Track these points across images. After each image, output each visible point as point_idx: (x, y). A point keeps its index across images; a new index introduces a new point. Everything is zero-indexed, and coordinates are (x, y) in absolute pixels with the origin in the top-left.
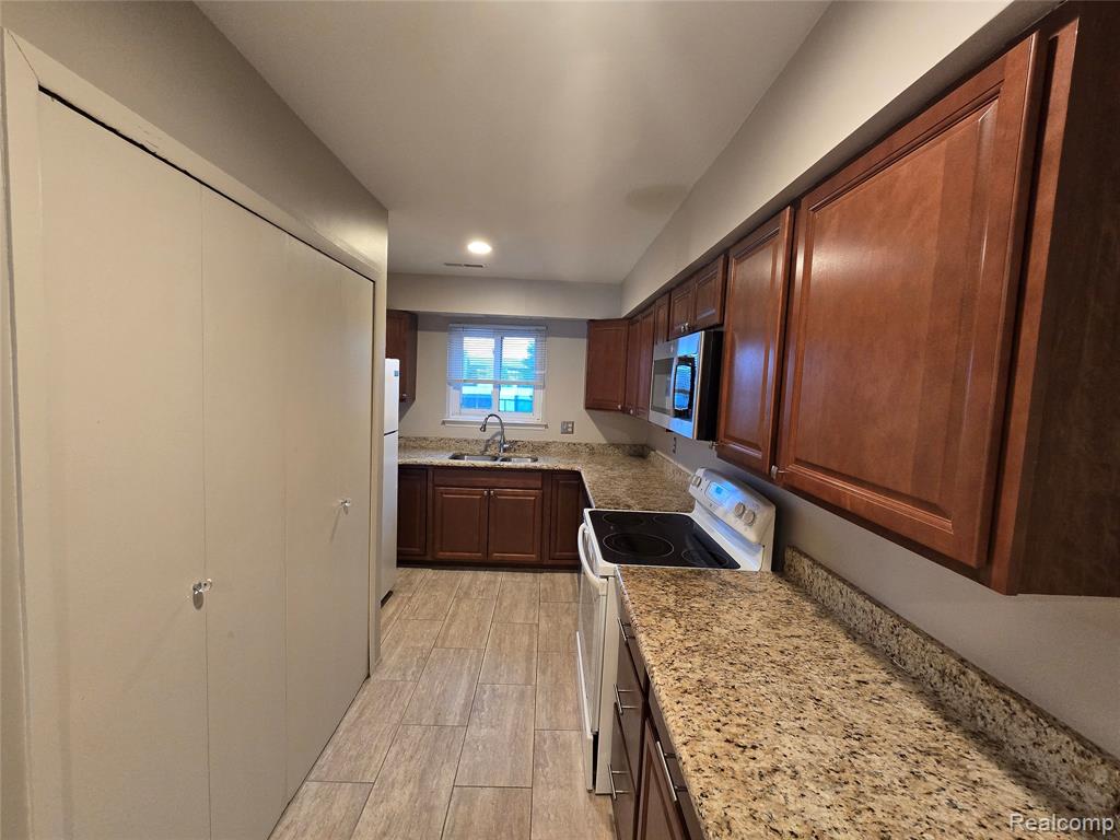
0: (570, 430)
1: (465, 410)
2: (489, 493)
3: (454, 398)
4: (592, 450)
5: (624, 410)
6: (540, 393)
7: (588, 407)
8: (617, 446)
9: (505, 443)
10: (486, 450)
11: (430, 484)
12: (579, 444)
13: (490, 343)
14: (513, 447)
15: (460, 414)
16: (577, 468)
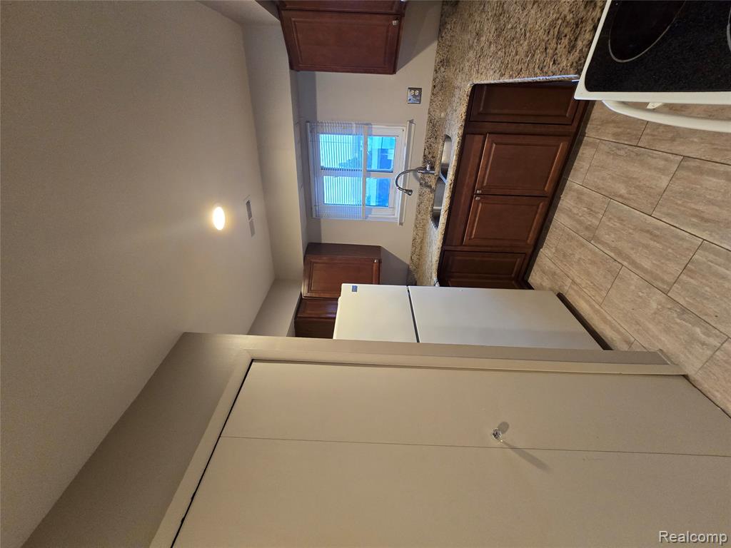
0: (417, 93)
2: (478, 195)
3: (379, 214)
4: (444, 63)
6: (376, 128)
7: (393, 71)
8: (442, 26)
9: (425, 168)
10: (430, 187)
11: (459, 248)
12: (434, 80)
13: (327, 180)
14: (430, 159)
15: (394, 208)
16: (468, 88)
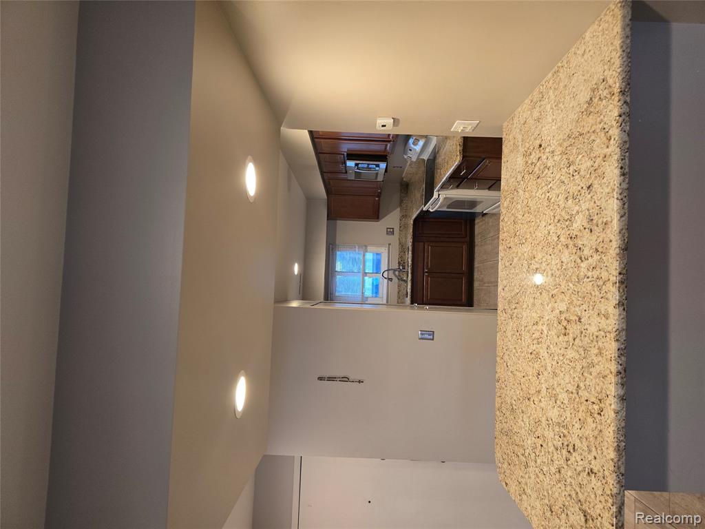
0: (392, 230)
1: (380, 295)
2: (426, 272)
4: (403, 216)
5: (379, 195)
6: (369, 248)
7: (377, 220)
8: (401, 201)
9: (399, 268)
10: (403, 280)
12: (400, 224)
13: (338, 277)
15: (382, 297)
16: (412, 222)
